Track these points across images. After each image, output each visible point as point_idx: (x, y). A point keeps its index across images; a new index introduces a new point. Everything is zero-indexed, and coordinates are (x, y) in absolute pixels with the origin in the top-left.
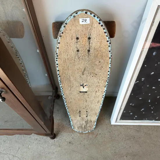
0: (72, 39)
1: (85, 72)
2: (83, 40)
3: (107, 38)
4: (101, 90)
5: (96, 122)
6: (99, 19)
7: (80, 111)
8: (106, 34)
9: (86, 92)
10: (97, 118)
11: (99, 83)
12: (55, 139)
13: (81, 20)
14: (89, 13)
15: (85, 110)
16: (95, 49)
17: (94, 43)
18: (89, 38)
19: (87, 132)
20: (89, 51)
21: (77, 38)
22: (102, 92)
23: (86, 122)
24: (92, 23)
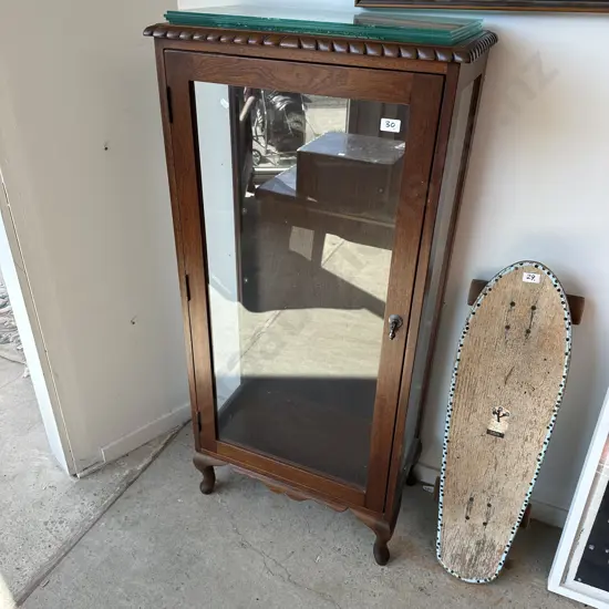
0: (503, 304)
1: (511, 377)
2: (521, 310)
3: (566, 312)
4: (537, 436)
5: (505, 555)
6: (554, 280)
7: (471, 499)
8: (564, 306)
9: (502, 436)
10: (511, 537)
11: (535, 414)
12: (385, 568)
13: (525, 275)
14: (540, 267)
15: (484, 498)
16: (540, 330)
17: (541, 318)
18: (534, 308)
19: (474, 581)
20: (528, 332)
21: (513, 304)
22: (539, 442)
23: (478, 543)
24: (543, 284)
